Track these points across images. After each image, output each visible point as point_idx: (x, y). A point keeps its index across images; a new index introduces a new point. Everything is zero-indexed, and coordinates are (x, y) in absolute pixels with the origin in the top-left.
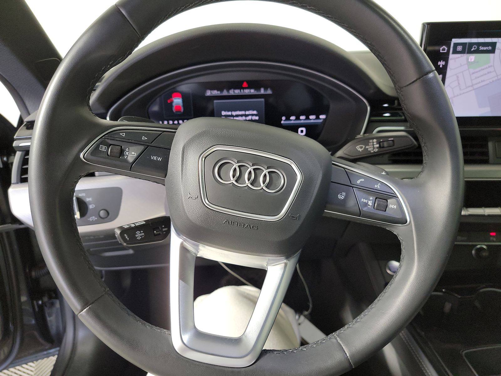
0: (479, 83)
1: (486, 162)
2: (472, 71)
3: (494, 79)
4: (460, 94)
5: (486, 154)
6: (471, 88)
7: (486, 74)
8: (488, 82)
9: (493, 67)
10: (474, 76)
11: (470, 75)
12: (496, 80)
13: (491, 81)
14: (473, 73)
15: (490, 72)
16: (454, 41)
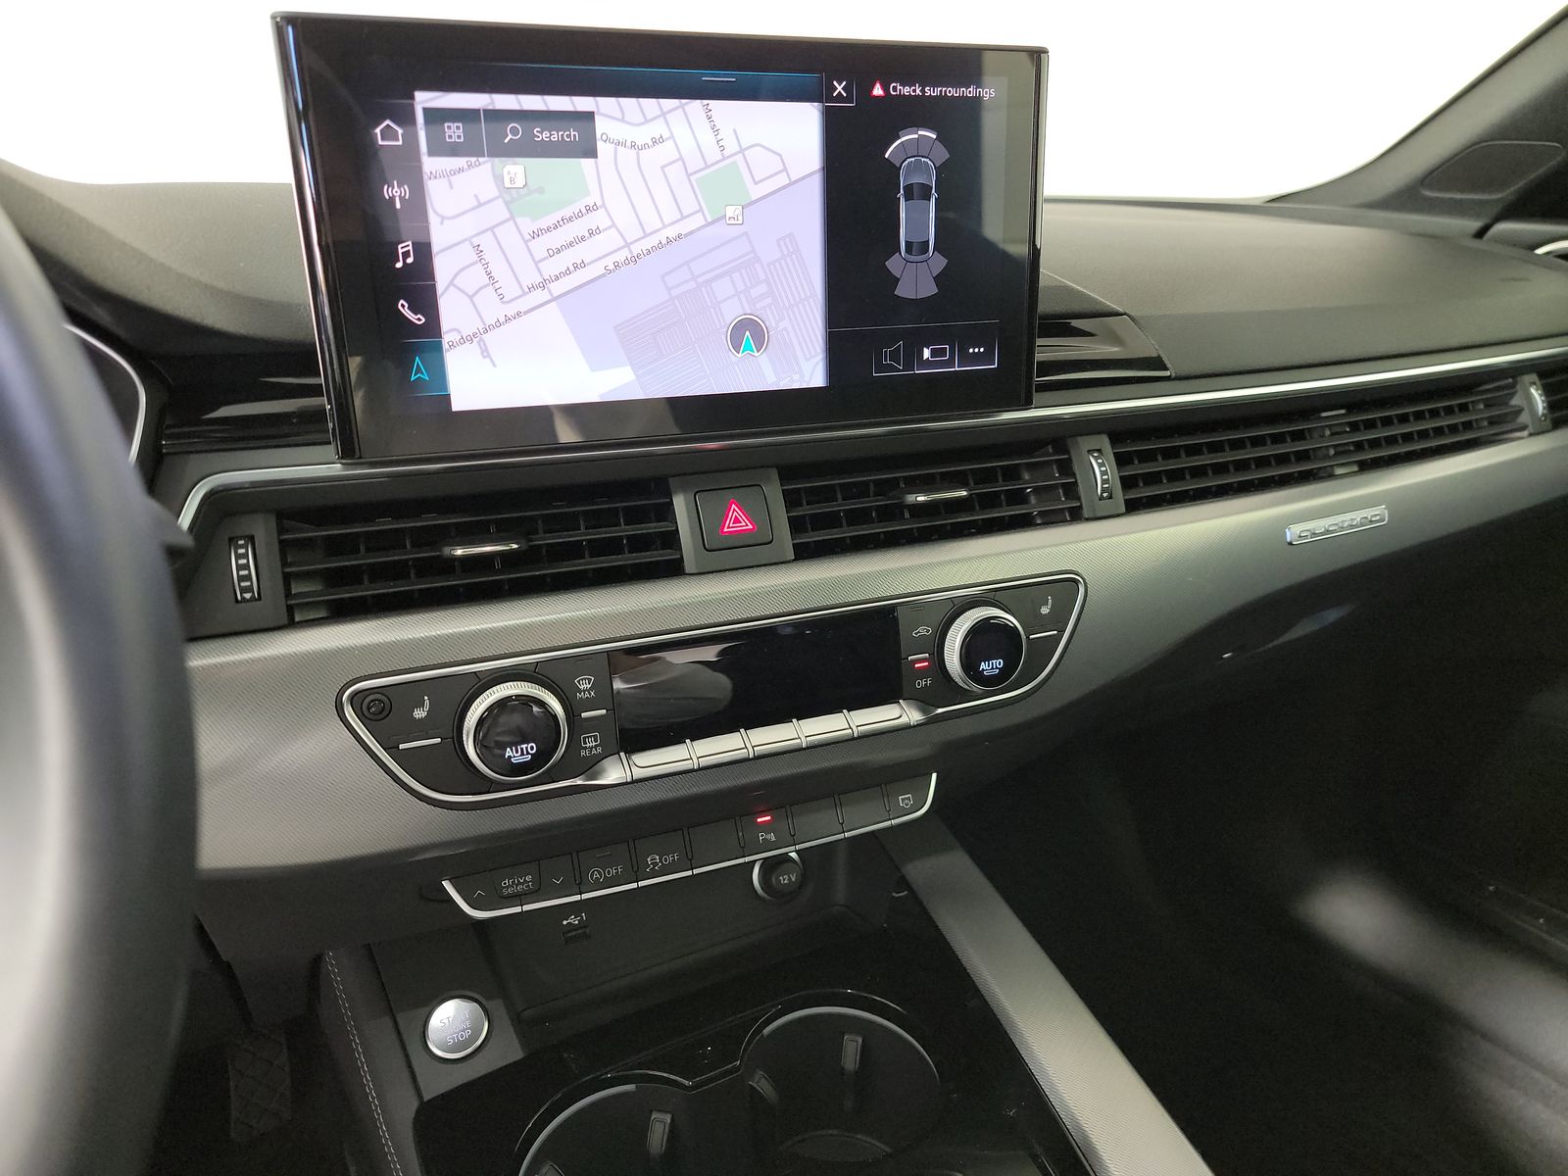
0: (568, 272)
1: (673, 569)
2: (528, 226)
3: (621, 256)
4: (508, 319)
5: (672, 539)
6: (542, 295)
7: (583, 238)
8: (597, 269)
9: (601, 211)
10: (540, 246)
11: (526, 242)
12: (627, 261)
13: (609, 262)
14: (535, 235)
15: (598, 231)
16: (424, 99)
